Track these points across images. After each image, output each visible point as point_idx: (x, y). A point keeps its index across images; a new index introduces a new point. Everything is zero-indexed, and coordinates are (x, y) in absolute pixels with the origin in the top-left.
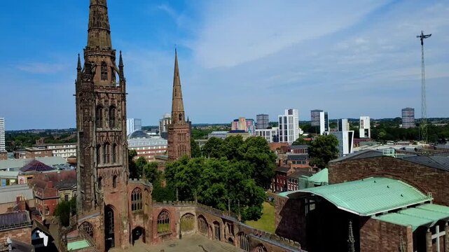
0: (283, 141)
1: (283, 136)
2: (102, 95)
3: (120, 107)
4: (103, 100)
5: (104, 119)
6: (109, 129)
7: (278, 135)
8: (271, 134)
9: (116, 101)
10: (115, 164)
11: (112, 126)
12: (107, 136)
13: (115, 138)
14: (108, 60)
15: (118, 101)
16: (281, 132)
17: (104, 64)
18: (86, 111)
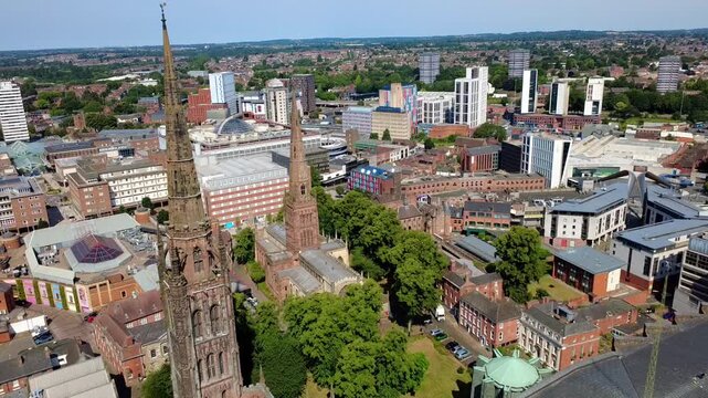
0: (461, 122)
1: (461, 113)
2: (198, 296)
3: (224, 304)
4: (201, 301)
5: (203, 325)
6: (211, 337)
7: (453, 109)
8: (442, 107)
9: (218, 297)
10: (224, 377)
11: (214, 331)
12: (210, 345)
13: (221, 345)
14: (203, 243)
15: (222, 297)
16: (458, 106)
17: (197, 249)
18: (179, 324)
